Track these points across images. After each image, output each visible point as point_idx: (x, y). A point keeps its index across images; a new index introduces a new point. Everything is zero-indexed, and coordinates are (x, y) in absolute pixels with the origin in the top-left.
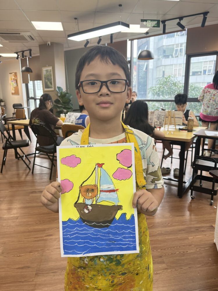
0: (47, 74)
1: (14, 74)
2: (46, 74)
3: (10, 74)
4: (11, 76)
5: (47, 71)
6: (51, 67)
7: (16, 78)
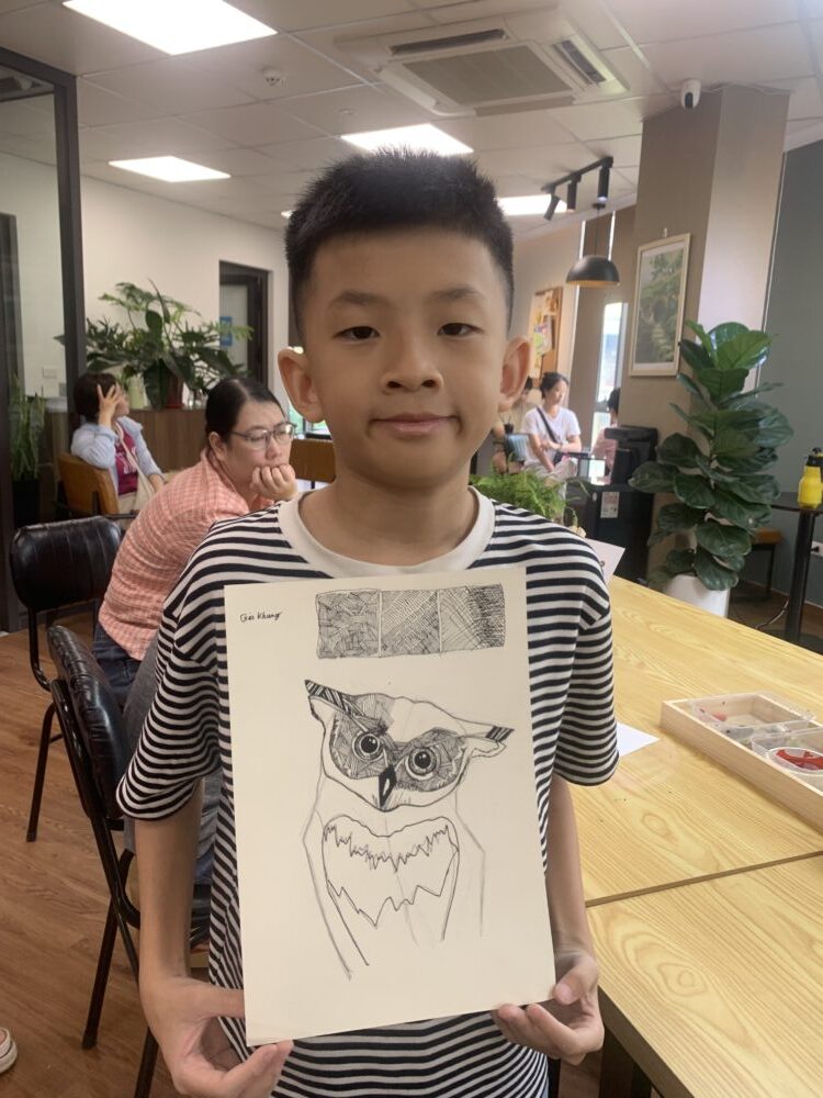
0: (658, 279)
1: (550, 294)
2: (651, 277)
3: (538, 298)
4: (540, 306)
5: (660, 262)
6: (687, 237)
7: (554, 314)
